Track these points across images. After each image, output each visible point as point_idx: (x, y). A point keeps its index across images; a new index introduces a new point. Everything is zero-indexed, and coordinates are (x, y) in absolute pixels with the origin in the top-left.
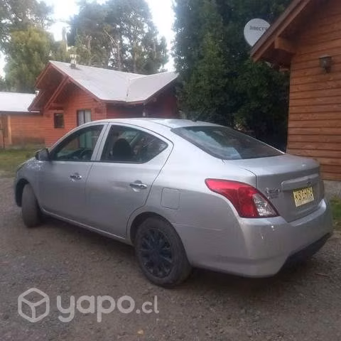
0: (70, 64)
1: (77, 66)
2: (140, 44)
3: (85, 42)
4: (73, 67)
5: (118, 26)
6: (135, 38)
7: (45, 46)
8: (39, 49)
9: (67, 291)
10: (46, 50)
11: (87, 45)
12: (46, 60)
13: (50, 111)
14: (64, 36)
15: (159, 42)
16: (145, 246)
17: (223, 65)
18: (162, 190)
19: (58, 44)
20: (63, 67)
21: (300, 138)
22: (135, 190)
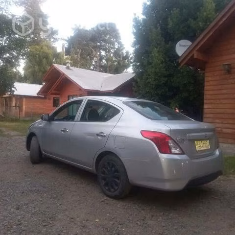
0: (66, 66)
1: (71, 68)
2: (112, 55)
3: (76, 53)
4: (68, 68)
5: (98, 44)
6: (109, 51)
7: (50, 55)
8: (46, 57)
9: (54, 198)
10: (51, 57)
11: (77, 55)
12: (51, 64)
13: (51, 96)
14: (63, 49)
15: (125, 54)
16: (104, 173)
17: (165, 69)
18: (115, 137)
19: (59, 54)
20: (61, 68)
21: (212, 116)
22: (99, 138)
